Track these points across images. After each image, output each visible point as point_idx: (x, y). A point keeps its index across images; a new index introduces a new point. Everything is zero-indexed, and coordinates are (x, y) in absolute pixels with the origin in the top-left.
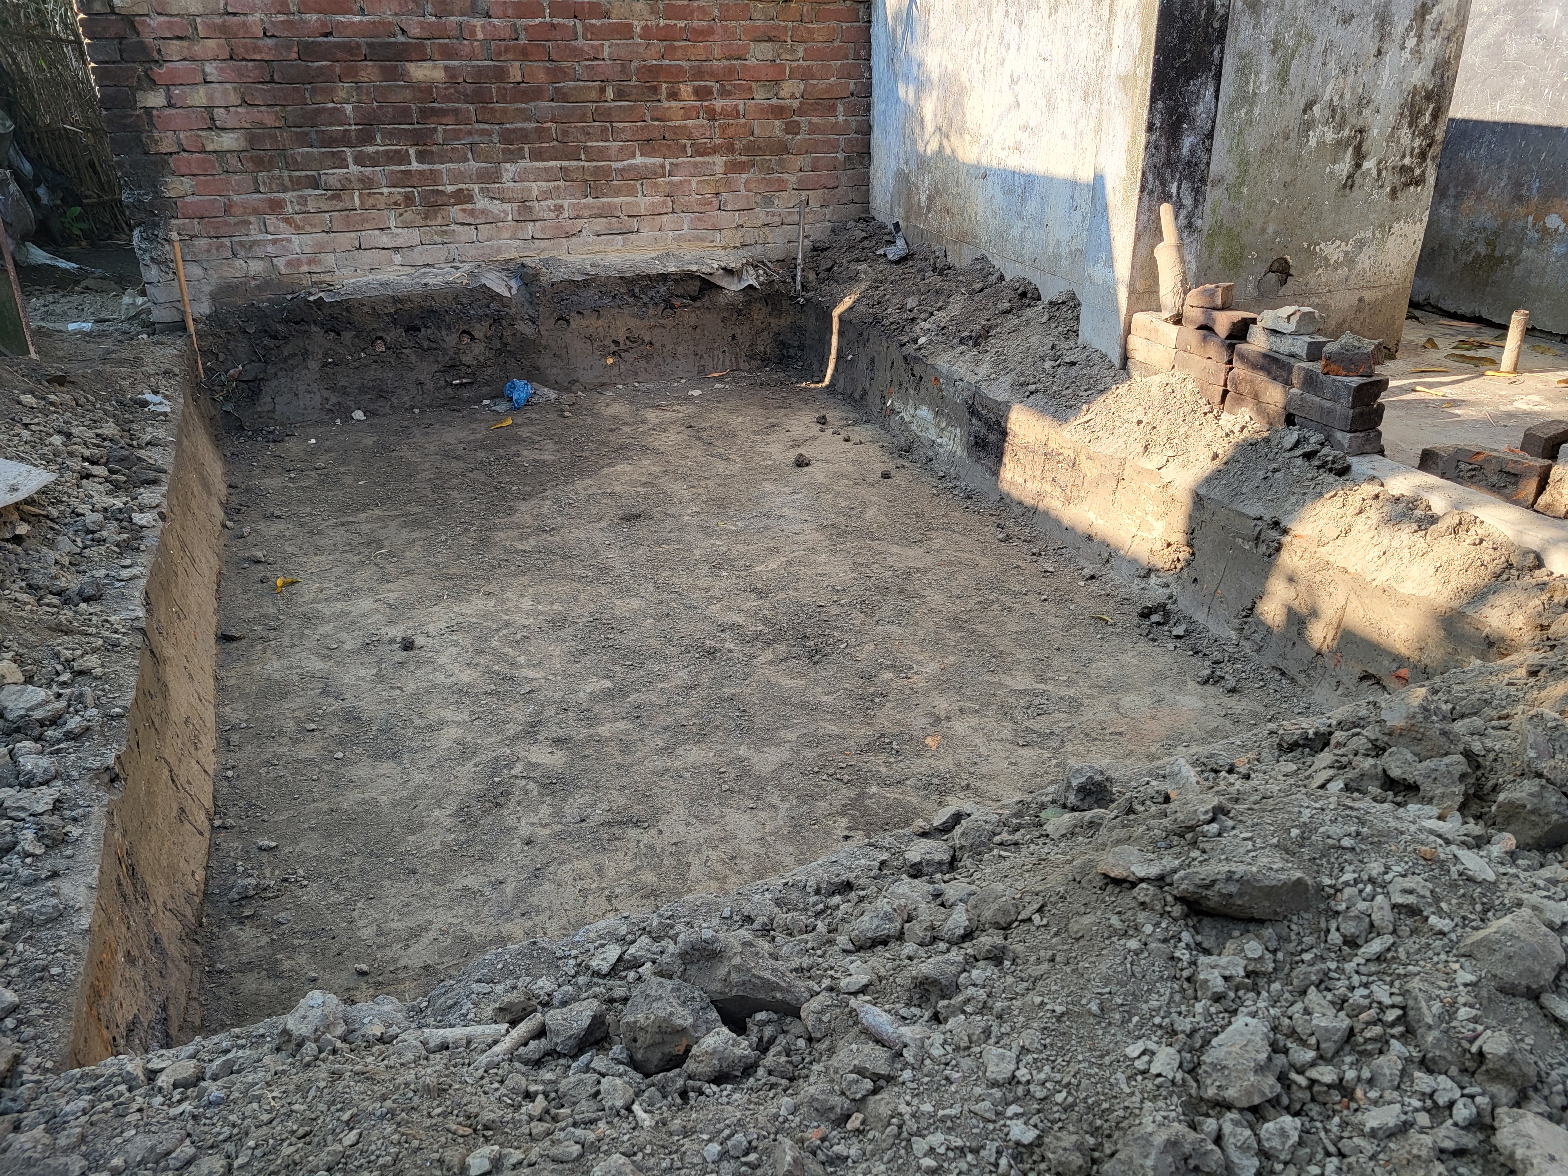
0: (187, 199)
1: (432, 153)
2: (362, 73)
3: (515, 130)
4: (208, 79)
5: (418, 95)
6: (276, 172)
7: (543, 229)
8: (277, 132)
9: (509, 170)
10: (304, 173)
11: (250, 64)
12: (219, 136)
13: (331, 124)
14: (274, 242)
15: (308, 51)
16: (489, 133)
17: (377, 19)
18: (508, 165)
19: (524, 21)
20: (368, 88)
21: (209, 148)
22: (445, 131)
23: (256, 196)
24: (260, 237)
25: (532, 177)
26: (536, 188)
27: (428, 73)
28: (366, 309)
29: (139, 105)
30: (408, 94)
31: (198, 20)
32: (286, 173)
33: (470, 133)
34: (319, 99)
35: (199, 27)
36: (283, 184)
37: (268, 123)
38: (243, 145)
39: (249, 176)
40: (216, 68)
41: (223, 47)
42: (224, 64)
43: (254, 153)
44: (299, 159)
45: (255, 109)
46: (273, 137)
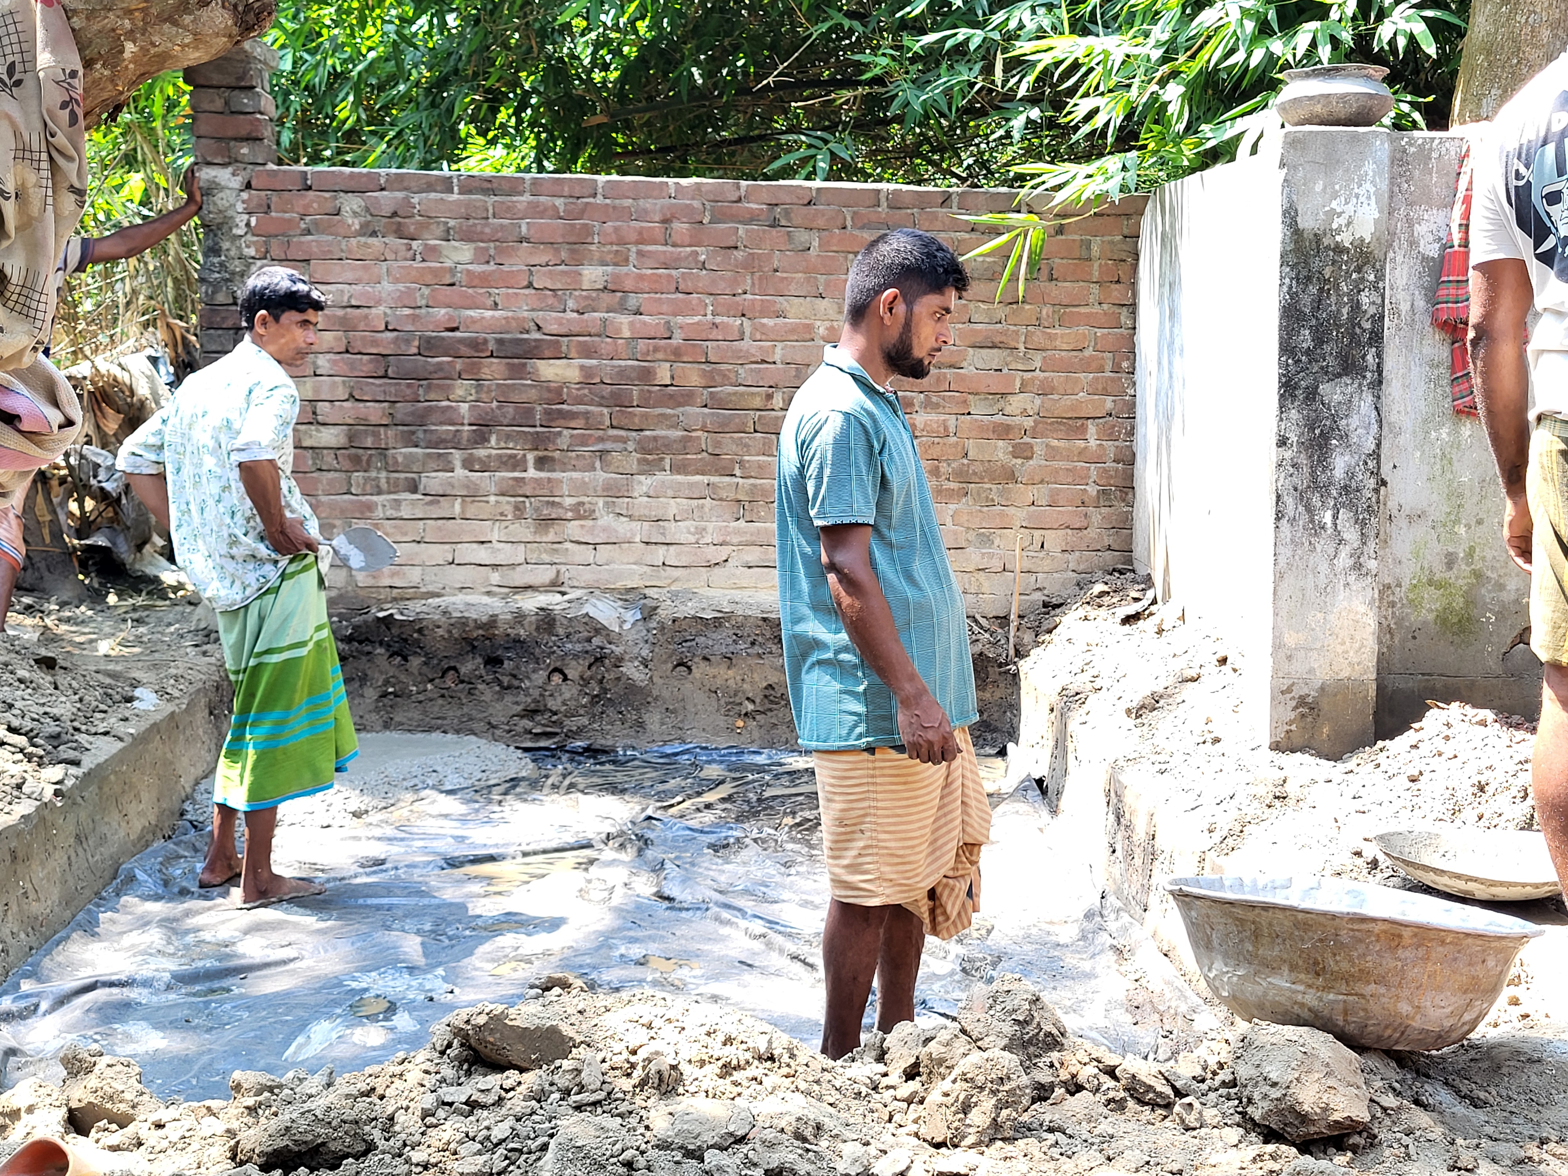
1: (552, 459)
2: (485, 370)
3: (655, 439)
4: (318, 372)
5: (546, 395)
6: (374, 474)
7: (678, 554)
8: (382, 429)
9: (644, 483)
10: (403, 475)
11: (365, 358)
12: (318, 431)
13: (442, 423)
15: (429, 346)
16: (625, 440)
17: (510, 314)
18: (642, 478)
19: (680, 319)
20: (489, 386)
21: (306, 443)
22: (572, 436)
23: (345, 497)
25: (670, 493)
26: (673, 507)
27: (560, 372)
28: (441, 632)
30: (533, 394)
32: (383, 474)
33: (601, 439)
34: (432, 396)
36: (378, 487)
37: (374, 420)
38: (342, 441)
39: (343, 475)
40: (329, 361)
41: (339, 339)
42: (338, 357)
43: (353, 451)
44: (400, 459)
45: (361, 405)
46: (376, 435)
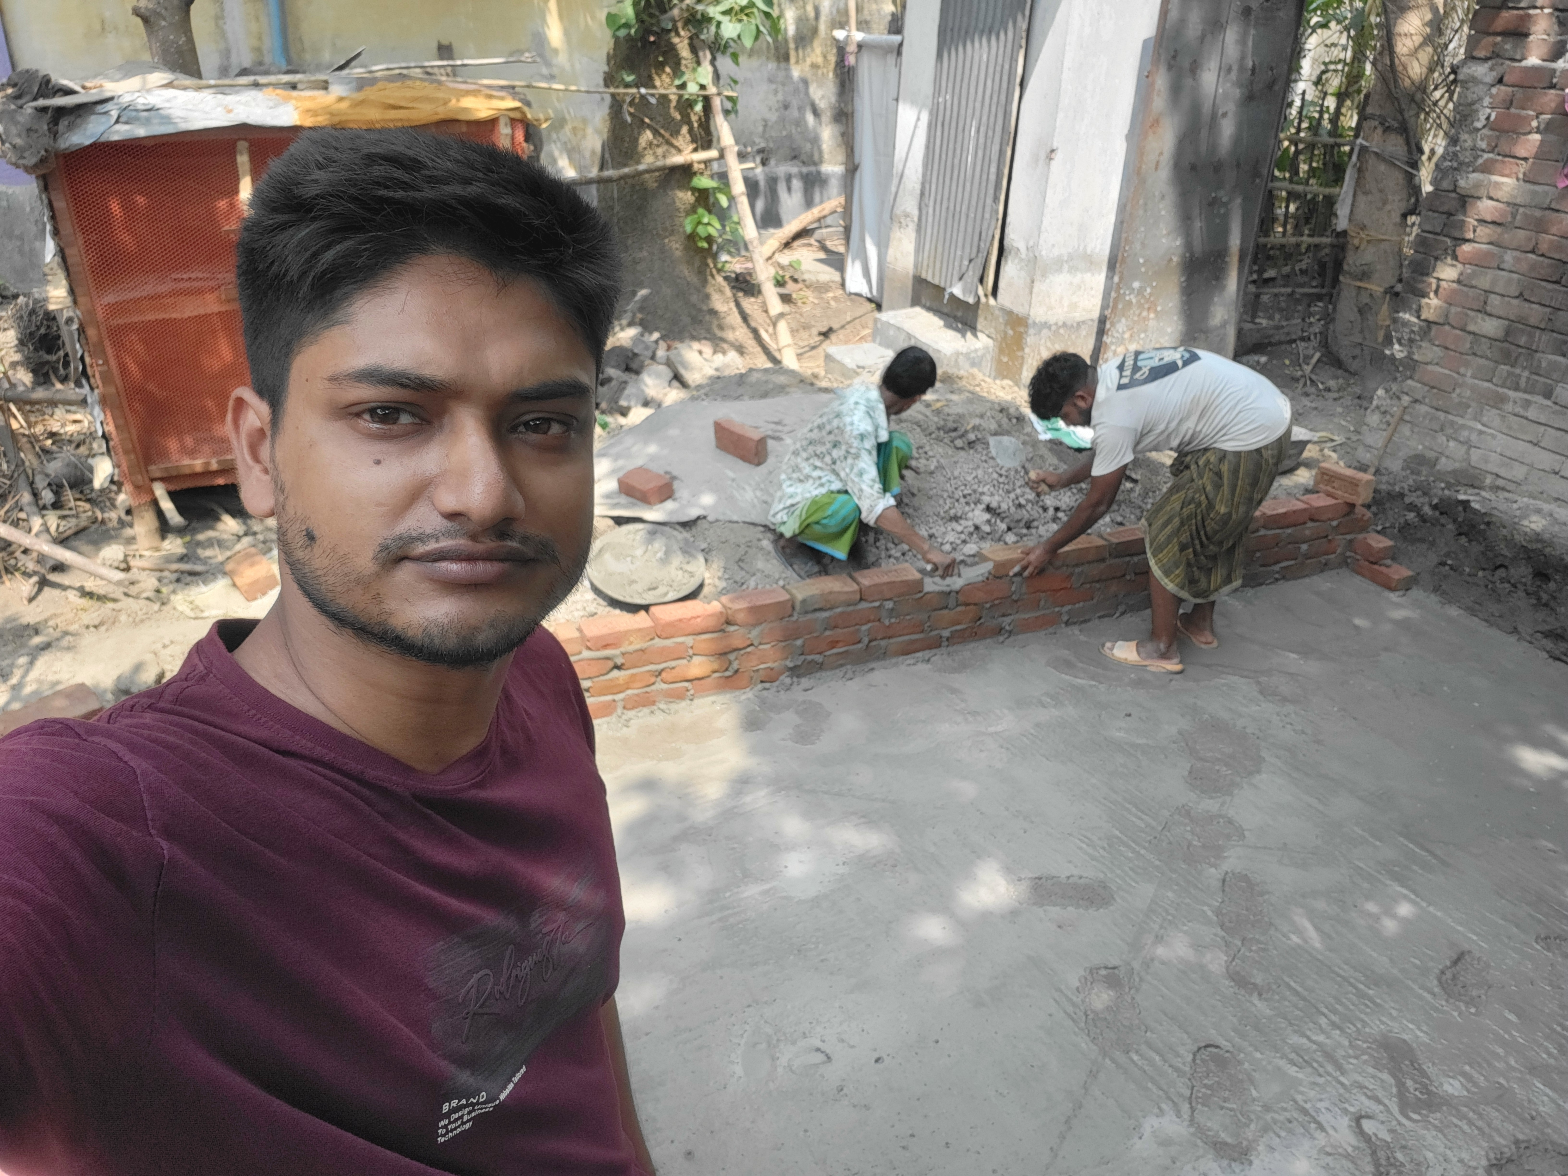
0: (1430, 368)
4: (1502, 266)
6: (1518, 371)
8: (1538, 333)
10: (1542, 379)
11: (1547, 261)
12: (1484, 320)
14: (1481, 433)
21: (1471, 328)
23: (1487, 384)
24: (1472, 424)
28: (1504, 532)
29: (1435, 275)
31: (1521, 210)
32: (1526, 374)
35: (1518, 217)
36: (1518, 383)
37: (1533, 321)
38: (1500, 334)
39: (1492, 364)
40: (1514, 258)
41: (1530, 239)
42: (1523, 255)
43: (1506, 345)
44: (1544, 364)
45: (1527, 305)
46: (1531, 336)
